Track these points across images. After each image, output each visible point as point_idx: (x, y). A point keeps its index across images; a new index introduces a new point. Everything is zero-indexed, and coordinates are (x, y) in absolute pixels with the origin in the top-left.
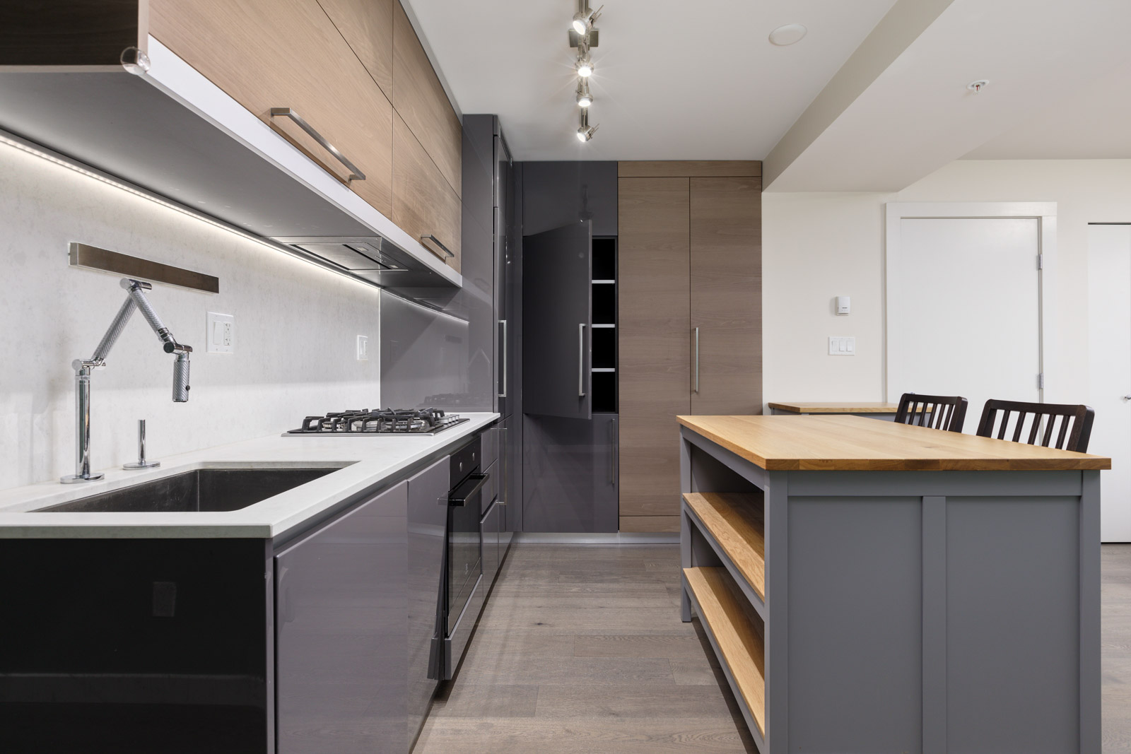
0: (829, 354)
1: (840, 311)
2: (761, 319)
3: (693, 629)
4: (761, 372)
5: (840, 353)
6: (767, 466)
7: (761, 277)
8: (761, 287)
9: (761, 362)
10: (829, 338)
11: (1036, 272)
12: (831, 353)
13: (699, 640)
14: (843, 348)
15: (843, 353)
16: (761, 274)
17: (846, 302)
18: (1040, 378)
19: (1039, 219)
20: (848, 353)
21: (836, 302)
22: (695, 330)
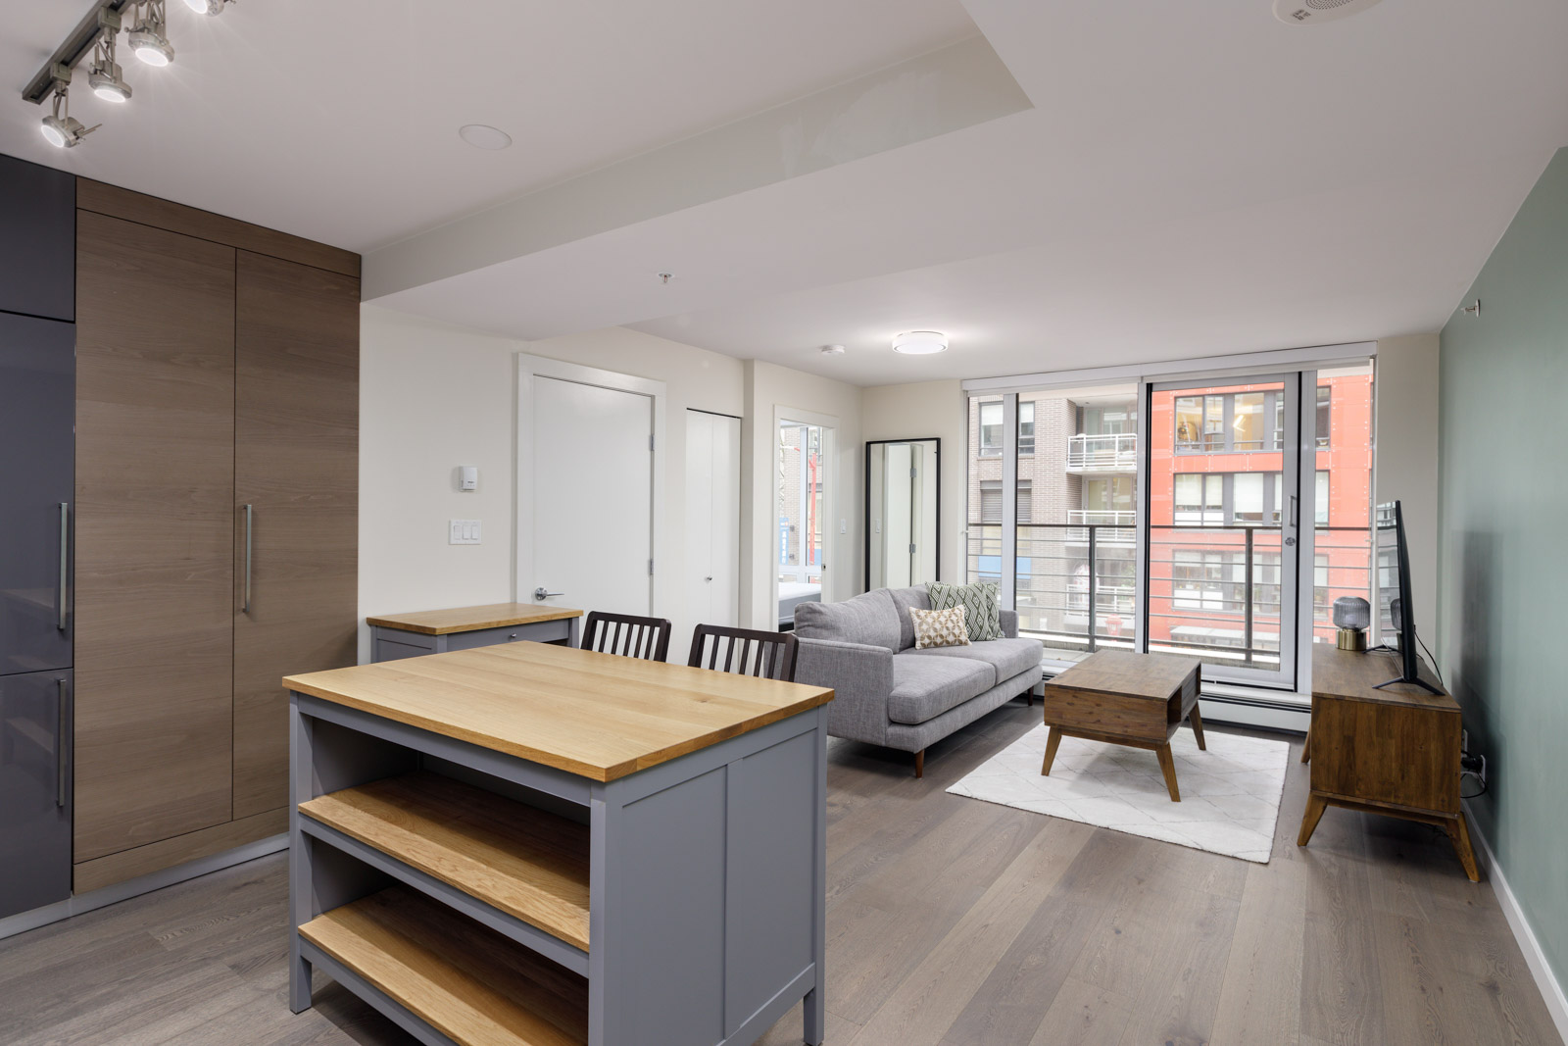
0: (449, 543)
1: (465, 486)
2: (357, 494)
3: (320, 1016)
4: (356, 572)
5: (464, 542)
6: (606, 777)
7: (358, 429)
8: (357, 445)
9: (357, 557)
10: (450, 522)
11: (649, 452)
12: (451, 542)
13: (341, 1031)
14: (467, 535)
15: (467, 542)
16: (358, 425)
17: (472, 474)
18: (651, 562)
19: (653, 397)
20: (473, 542)
21: (459, 473)
22: (246, 508)
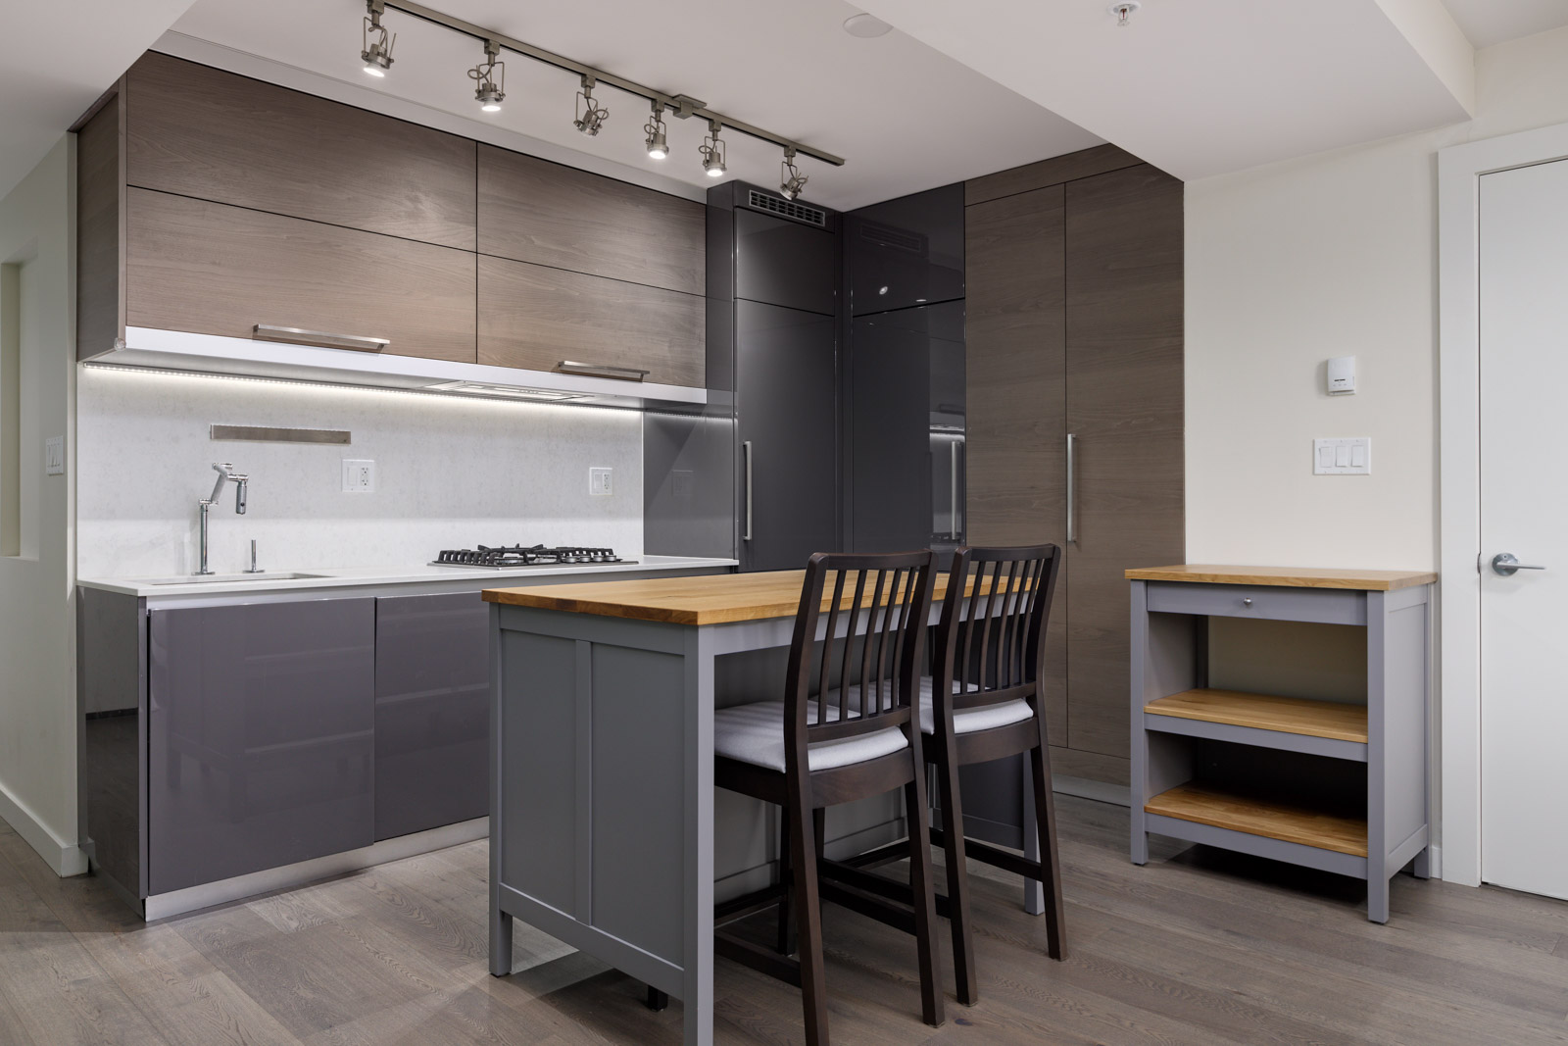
0: (1313, 473)
1: (1334, 386)
5: (1338, 470)
10: (1313, 442)
12: (1316, 472)
14: (1344, 460)
17: (1348, 369)
20: (1354, 471)
21: (1324, 369)
